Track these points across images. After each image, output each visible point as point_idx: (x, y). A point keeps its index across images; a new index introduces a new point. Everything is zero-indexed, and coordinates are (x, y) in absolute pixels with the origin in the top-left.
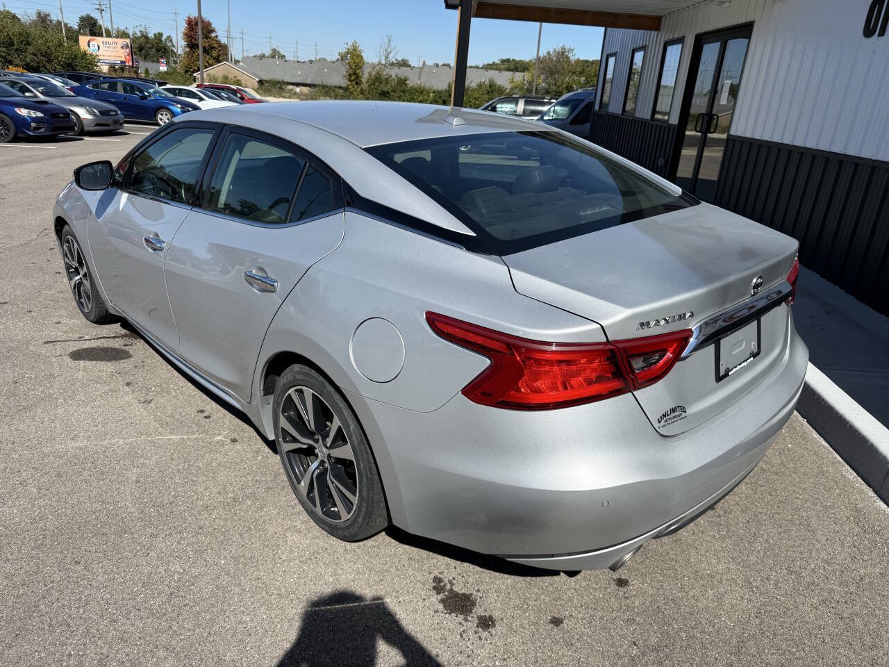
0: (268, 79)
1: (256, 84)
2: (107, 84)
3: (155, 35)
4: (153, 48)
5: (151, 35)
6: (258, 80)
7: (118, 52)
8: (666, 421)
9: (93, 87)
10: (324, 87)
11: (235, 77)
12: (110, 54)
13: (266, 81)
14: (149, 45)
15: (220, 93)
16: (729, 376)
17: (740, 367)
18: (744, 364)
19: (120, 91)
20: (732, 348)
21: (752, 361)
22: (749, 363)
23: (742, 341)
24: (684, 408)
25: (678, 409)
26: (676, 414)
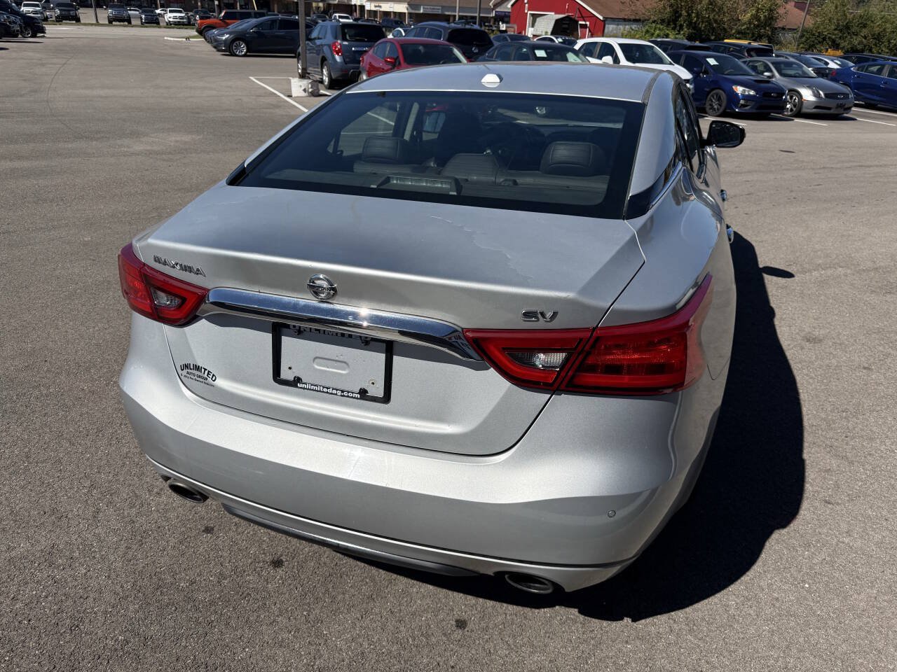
2: (878, 67)
8: (188, 373)
9: (858, 69)
16: (297, 387)
17: (325, 390)
18: (335, 392)
19: (885, 75)
20: (316, 360)
21: (357, 398)
22: (348, 396)
23: (343, 364)
24: (213, 375)
25: (203, 370)
26: (201, 374)
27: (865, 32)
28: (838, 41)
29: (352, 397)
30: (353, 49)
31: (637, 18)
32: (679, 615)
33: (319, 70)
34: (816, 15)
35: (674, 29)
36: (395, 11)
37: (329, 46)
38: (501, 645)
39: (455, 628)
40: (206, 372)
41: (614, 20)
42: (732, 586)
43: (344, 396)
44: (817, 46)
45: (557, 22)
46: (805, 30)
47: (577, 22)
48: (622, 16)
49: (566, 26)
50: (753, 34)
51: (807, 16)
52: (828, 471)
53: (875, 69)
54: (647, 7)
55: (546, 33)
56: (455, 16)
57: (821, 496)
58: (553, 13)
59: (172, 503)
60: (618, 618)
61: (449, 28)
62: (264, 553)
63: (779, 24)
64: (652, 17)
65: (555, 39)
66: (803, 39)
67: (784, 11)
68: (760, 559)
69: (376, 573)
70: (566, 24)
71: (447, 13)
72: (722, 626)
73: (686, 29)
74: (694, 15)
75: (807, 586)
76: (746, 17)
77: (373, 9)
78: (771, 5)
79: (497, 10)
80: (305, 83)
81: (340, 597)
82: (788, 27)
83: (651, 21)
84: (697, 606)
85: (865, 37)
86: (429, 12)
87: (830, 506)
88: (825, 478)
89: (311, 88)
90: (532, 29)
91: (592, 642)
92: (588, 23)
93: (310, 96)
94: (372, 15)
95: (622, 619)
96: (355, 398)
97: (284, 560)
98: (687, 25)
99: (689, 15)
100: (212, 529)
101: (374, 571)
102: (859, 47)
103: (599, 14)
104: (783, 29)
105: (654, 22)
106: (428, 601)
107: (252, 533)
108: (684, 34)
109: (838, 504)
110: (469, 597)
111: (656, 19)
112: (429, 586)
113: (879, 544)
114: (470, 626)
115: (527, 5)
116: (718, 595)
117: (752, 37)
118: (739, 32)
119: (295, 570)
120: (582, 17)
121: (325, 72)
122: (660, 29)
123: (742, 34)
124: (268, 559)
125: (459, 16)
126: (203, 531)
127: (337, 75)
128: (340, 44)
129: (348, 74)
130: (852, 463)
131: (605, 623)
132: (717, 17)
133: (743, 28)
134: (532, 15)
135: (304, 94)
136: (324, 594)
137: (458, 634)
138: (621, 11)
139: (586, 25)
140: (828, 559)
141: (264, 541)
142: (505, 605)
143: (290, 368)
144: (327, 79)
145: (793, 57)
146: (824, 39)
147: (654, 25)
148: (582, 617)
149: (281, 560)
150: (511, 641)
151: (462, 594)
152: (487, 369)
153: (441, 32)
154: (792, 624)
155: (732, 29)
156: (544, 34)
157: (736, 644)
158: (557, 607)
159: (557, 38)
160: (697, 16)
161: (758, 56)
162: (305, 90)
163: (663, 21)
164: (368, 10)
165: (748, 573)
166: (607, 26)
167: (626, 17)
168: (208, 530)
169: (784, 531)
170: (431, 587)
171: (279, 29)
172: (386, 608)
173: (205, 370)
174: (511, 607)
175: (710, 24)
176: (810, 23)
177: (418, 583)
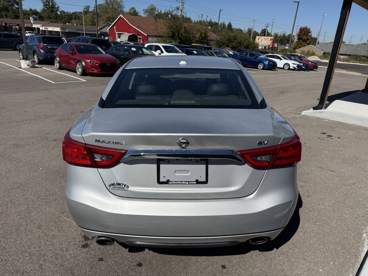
0: (328, 52)
1: (322, 54)
2: (245, 53)
3: (288, 35)
4: (286, 40)
5: (287, 35)
6: (323, 52)
7: (268, 42)
8: (113, 187)
9: (240, 54)
10: (355, 56)
11: (313, 51)
12: (265, 42)
13: (327, 53)
14: (285, 39)
15: (291, 57)
16: (168, 184)
17: (181, 183)
18: (185, 183)
19: (248, 56)
20: (176, 172)
21: (195, 184)
22: (191, 184)
23: (188, 171)
24: (127, 186)
25: (122, 185)
26: (121, 187)
27: (236, 41)
28: (228, 44)
29: (193, 184)
30: (49, 47)
31: (160, 35)
32: (289, 243)
33: (32, 56)
34: (220, 35)
35: (174, 40)
36: (55, 30)
37: (37, 46)
38: (241, 270)
39: (222, 269)
40: (124, 185)
41: (151, 36)
42: (298, 229)
43: (189, 184)
44: (222, 46)
45: (129, 36)
46: (217, 41)
47: (137, 37)
48: (154, 35)
49: (133, 38)
50: (201, 42)
51: (218, 36)
52: (302, 187)
53: (244, 54)
54: (163, 32)
55: (126, 41)
56: (83, 33)
57: (305, 195)
58: (127, 33)
59: (77, 253)
60: (272, 249)
61: (91, 39)
62: (131, 262)
63: (209, 39)
64: (165, 35)
65: (130, 43)
66: (217, 44)
67: (210, 34)
68: (300, 219)
69: (182, 258)
70: (133, 37)
71: (79, 32)
72: (303, 243)
73: (178, 40)
74: (180, 35)
75: (318, 223)
76: (198, 36)
77: (44, 29)
78: (205, 32)
79: (101, 31)
80: (28, 62)
81: (173, 270)
82: (212, 40)
83: (165, 36)
84: (292, 238)
85: (236, 43)
86: (71, 31)
87: (309, 197)
88: (303, 189)
89: (31, 64)
90: (119, 39)
91: (269, 259)
92: (141, 37)
93: (31, 68)
94: (43, 32)
95: (273, 249)
96: (194, 184)
97: (142, 263)
98: (178, 38)
99: (178, 35)
100: (102, 258)
101: (180, 257)
102: (235, 47)
103: (146, 34)
104: (210, 40)
105: (166, 37)
106: (207, 262)
107: (121, 256)
108: (177, 42)
109: (311, 196)
110: (220, 257)
111: (166, 36)
112: (204, 257)
113: (328, 206)
114: (227, 267)
115: (115, 30)
116: (296, 233)
117: (201, 43)
118: (196, 41)
119: (149, 265)
120: (139, 35)
121: (35, 57)
122: (168, 40)
123: (197, 42)
124: (135, 264)
125: (85, 33)
126: (99, 261)
127: (43, 58)
128: (42, 45)
129: (48, 58)
130: (307, 183)
131: (269, 252)
132: (188, 36)
133: (197, 39)
134: (118, 33)
135: (27, 67)
136: (166, 271)
137: (225, 271)
138: (154, 33)
139: (141, 38)
140: (318, 214)
141: (129, 258)
142: (234, 256)
143: (164, 177)
144: (37, 60)
145: (218, 50)
146: (224, 44)
147: (166, 38)
148: (261, 253)
149: (140, 263)
150: (244, 268)
151: (217, 256)
152: (244, 164)
153: (88, 40)
154: (321, 236)
155: (194, 40)
156: (125, 41)
157: (310, 247)
158: (251, 251)
159: (131, 43)
160: (181, 35)
161: (208, 50)
162: (28, 65)
163: (169, 37)
164: (41, 30)
165: (300, 224)
166: (149, 38)
167: (156, 35)
168: (101, 260)
169: (302, 208)
170: (205, 257)
171: (4, 38)
172: (193, 269)
173: (123, 184)
174: (236, 256)
175: (186, 38)
176: (218, 38)
177: (199, 257)
